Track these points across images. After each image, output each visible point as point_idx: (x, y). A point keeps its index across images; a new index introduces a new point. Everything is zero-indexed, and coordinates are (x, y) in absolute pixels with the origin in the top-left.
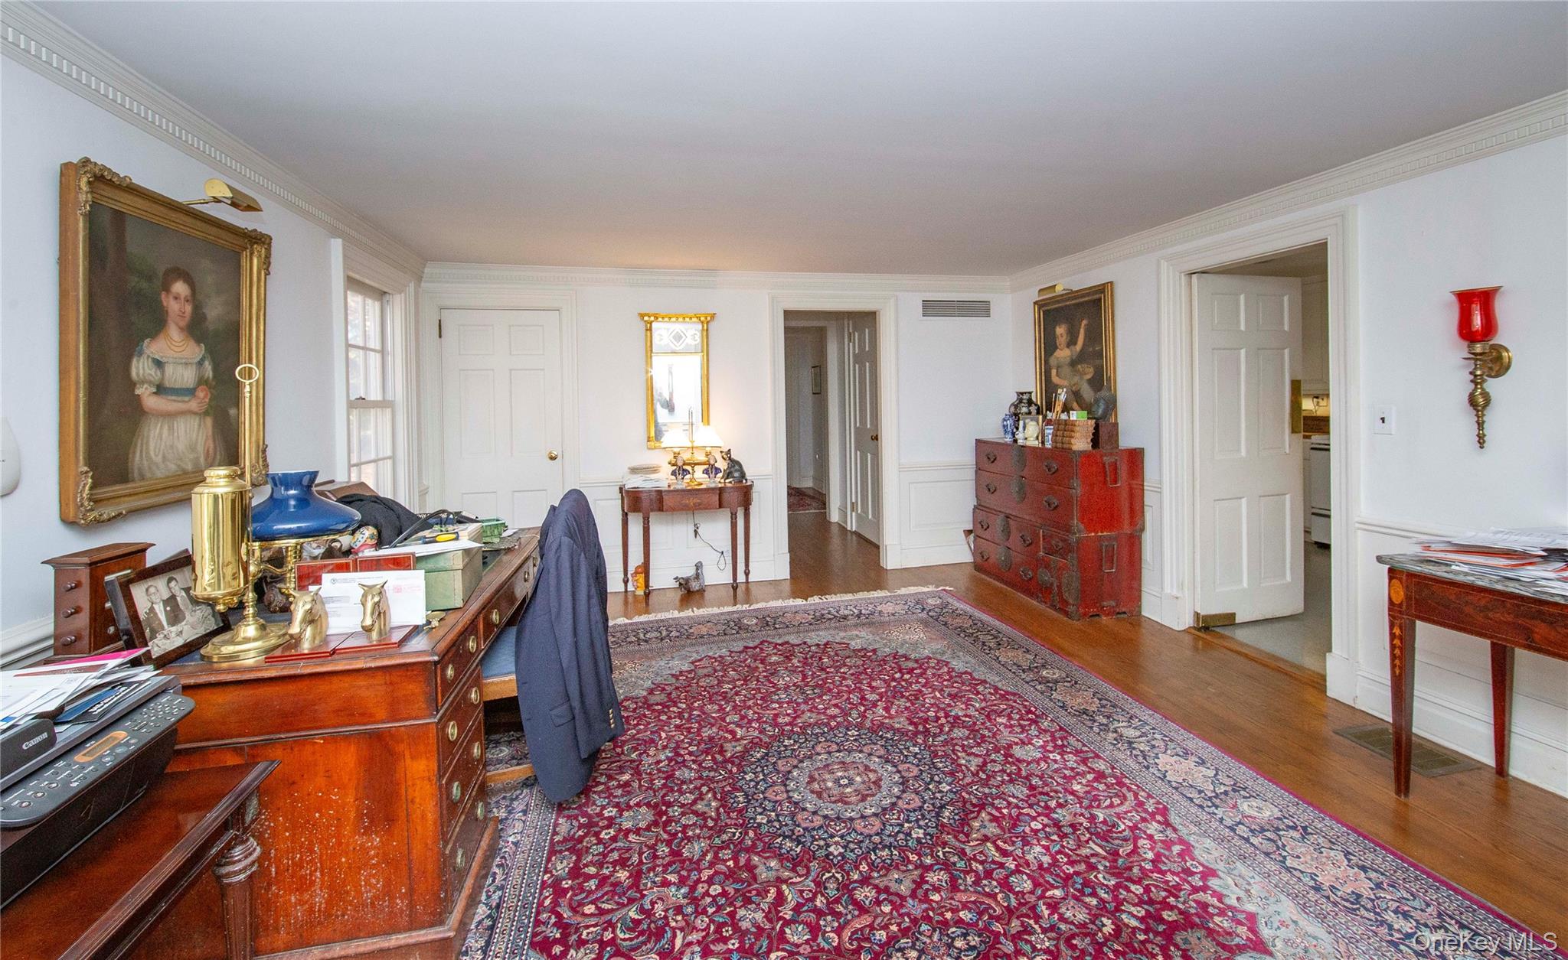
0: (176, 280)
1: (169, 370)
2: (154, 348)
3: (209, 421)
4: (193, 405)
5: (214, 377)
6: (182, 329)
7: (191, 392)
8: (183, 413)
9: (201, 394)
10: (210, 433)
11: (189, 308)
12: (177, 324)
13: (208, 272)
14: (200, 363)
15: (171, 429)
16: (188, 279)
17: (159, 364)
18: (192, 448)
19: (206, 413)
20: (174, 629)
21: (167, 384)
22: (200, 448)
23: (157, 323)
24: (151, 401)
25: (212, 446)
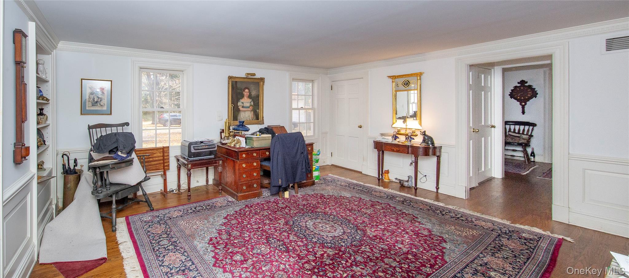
0: (245, 90)
1: (245, 104)
2: (242, 101)
3: (252, 112)
4: (249, 109)
5: (254, 104)
6: (247, 97)
7: (249, 107)
8: (247, 111)
9: (251, 107)
10: (253, 114)
11: (248, 94)
12: (246, 96)
13: (252, 87)
14: (251, 102)
15: (245, 113)
16: (248, 88)
17: (243, 103)
18: (249, 116)
19: (252, 111)
20: (227, 141)
21: (244, 106)
22: (251, 117)
23: (242, 96)
24: (241, 109)
25: (253, 116)
